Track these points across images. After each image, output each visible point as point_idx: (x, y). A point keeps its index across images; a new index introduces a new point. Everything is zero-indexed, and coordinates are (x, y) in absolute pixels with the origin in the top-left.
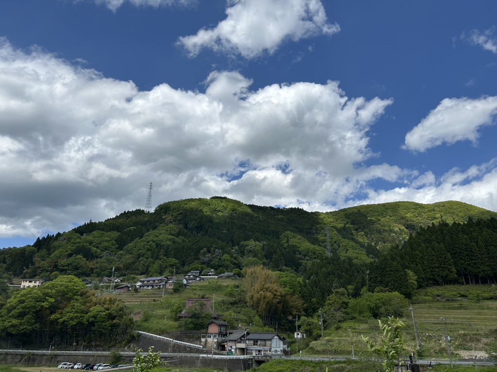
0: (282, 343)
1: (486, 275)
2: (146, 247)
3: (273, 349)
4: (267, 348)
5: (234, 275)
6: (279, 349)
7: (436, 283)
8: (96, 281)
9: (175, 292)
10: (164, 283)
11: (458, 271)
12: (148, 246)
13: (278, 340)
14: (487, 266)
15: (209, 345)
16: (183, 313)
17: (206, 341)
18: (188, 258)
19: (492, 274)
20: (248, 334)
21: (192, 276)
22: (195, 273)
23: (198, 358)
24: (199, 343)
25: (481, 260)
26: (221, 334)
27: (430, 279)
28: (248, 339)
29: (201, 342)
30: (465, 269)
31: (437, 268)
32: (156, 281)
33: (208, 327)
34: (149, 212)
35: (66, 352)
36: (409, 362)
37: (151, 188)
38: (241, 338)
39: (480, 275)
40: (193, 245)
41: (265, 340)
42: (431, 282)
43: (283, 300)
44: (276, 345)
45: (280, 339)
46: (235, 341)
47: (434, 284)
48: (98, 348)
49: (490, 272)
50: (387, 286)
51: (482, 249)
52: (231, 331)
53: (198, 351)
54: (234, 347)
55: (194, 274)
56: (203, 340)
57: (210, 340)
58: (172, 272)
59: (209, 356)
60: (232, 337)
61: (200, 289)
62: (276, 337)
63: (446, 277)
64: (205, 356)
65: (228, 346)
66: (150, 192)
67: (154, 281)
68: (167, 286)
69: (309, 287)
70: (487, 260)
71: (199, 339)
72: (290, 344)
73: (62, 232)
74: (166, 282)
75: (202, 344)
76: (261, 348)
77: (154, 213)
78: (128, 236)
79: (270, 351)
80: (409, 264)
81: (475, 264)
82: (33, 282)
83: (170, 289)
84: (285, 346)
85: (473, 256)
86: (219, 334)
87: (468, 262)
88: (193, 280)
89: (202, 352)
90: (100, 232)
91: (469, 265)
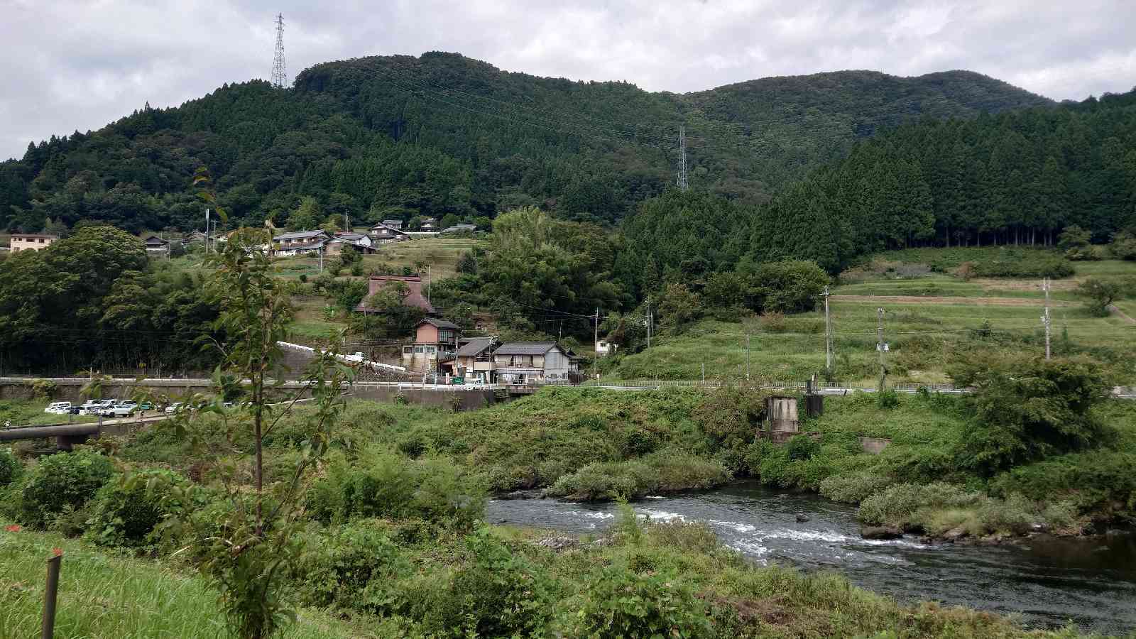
0: (566, 361)
1: (991, 229)
2: (281, 167)
3: (547, 373)
4: (534, 371)
5: (477, 229)
6: (559, 373)
7: (892, 245)
8: (176, 239)
9: (346, 262)
10: (321, 245)
11: (938, 221)
12: (285, 167)
13: (558, 355)
14: (999, 210)
15: (418, 366)
16: (363, 304)
17: (413, 359)
18: (376, 192)
19: (1004, 228)
20: (499, 344)
21: (384, 232)
22: (394, 225)
23: (394, 390)
24: (398, 363)
25: (988, 197)
26: (442, 345)
27: (881, 238)
28: (499, 355)
29: (402, 360)
30: (954, 217)
31: (899, 214)
32: (305, 241)
33: (416, 333)
34: (281, 86)
35: (126, 379)
36: (805, 392)
37: (280, 29)
38: (483, 352)
39: (981, 229)
40: (385, 165)
41: (531, 357)
42: (882, 243)
43: (576, 278)
44: (555, 365)
45: (563, 353)
46: (472, 357)
47: (888, 248)
48: (192, 373)
49: (1002, 223)
50: (792, 251)
51: (995, 176)
52: (464, 340)
53: (398, 377)
54: (470, 369)
55: (389, 227)
56: (407, 356)
57: (419, 356)
58: (341, 223)
59: (416, 385)
60: (464, 351)
61: (401, 258)
62: (555, 351)
63: (914, 232)
64: (409, 385)
65: (457, 366)
66: (280, 37)
67: (301, 240)
68: (330, 250)
69: (632, 252)
70: (999, 198)
71: (398, 354)
72: (583, 364)
73: (84, 132)
74: (326, 243)
75: (405, 363)
76: (524, 371)
77: (294, 91)
78: (238, 143)
79: (542, 376)
80: (844, 206)
81: (975, 206)
82: (37, 241)
83: (334, 257)
84: (573, 367)
85: (974, 190)
86: (439, 346)
87: (963, 203)
88: (387, 238)
89: (404, 378)
90: (172, 131)
91: (963, 208)
